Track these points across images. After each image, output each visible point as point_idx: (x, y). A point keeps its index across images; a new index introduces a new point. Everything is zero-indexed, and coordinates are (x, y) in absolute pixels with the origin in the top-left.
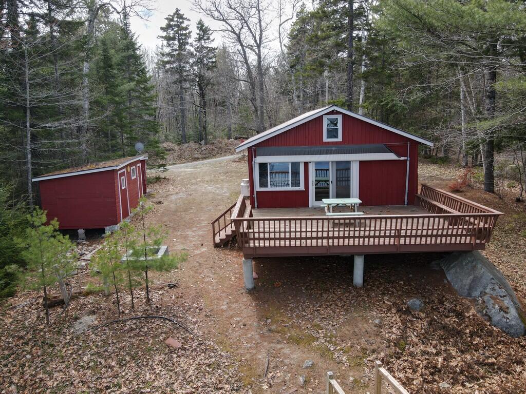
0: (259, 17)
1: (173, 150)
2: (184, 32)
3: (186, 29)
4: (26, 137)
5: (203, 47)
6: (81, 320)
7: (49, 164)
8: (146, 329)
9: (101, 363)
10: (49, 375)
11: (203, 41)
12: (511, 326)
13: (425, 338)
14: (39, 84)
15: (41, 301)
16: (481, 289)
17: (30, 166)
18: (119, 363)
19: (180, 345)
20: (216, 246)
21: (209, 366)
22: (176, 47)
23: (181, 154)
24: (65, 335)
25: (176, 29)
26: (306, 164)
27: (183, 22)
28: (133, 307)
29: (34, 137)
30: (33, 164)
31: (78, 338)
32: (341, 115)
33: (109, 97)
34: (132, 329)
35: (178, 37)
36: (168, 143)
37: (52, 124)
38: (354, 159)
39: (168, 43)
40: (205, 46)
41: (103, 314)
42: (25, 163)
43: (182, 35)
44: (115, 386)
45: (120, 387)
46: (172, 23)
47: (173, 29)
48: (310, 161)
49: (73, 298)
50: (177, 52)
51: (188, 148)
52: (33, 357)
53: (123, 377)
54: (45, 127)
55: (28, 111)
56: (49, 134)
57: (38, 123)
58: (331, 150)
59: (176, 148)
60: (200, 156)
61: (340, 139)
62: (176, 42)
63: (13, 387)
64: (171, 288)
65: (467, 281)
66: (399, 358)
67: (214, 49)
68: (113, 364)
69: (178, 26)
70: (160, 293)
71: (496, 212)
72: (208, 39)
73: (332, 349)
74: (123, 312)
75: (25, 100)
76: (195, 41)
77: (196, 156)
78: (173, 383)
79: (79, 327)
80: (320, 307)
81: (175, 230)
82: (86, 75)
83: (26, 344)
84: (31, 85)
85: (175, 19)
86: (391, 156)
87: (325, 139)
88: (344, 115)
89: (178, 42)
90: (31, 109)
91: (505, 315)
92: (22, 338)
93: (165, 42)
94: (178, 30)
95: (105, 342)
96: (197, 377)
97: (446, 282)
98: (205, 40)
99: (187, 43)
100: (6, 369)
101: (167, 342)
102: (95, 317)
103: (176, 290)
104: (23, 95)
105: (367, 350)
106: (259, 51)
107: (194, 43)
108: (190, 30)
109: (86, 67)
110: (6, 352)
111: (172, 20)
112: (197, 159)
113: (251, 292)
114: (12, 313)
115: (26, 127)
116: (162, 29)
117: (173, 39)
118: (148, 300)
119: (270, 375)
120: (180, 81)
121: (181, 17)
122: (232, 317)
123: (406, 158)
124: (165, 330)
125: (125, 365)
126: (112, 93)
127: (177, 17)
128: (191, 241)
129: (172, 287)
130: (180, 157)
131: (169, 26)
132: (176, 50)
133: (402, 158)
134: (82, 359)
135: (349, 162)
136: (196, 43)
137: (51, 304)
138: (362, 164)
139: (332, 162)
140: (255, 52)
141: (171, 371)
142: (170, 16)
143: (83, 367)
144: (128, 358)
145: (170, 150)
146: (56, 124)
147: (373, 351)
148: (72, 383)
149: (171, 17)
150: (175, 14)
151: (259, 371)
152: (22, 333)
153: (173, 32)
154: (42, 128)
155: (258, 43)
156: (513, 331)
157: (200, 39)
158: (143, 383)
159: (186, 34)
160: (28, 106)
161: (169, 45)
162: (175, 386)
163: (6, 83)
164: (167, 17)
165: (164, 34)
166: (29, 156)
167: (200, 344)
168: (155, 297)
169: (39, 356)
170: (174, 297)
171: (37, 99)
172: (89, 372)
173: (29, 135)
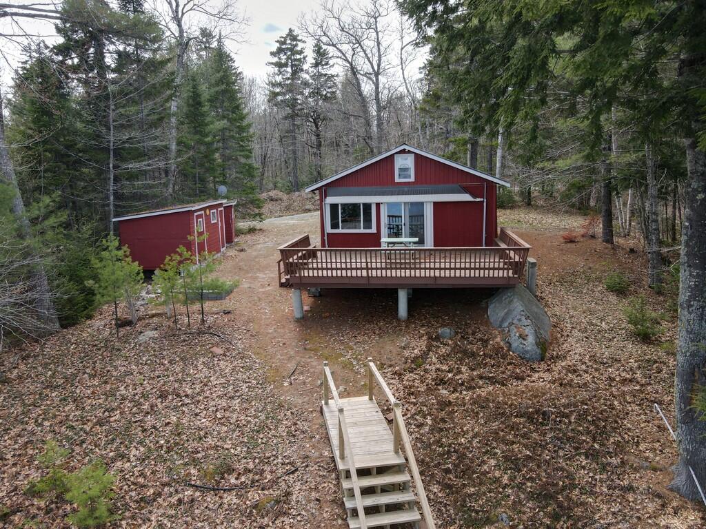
0: (378, 39)
1: (281, 200)
2: (298, 57)
3: (301, 52)
4: (109, 179)
5: (321, 75)
6: (145, 334)
7: (130, 207)
8: (197, 341)
9: (156, 361)
10: (115, 368)
11: (320, 67)
12: (527, 352)
13: (443, 359)
14: (122, 126)
15: (113, 322)
16: (511, 320)
17: (112, 207)
18: (170, 362)
19: (222, 352)
20: (282, 285)
21: (243, 367)
22: (289, 76)
23: (290, 205)
24: (130, 343)
25: (289, 53)
26: (378, 205)
27: (297, 45)
28: (189, 325)
29: (116, 179)
30: (115, 206)
31: (140, 345)
32: (413, 155)
33: (197, 137)
34: (184, 341)
35: (292, 62)
36: (275, 192)
37: (133, 166)
38: (428, 200)
39: (279, 71)
40: (323, 72)
41: (163, 330)
42: (108, 205)
43: (295, 60)
44: (165, 376)
45: (168, 377)
46: (284, 47)
47: (285, 54)
48: (382, 202)
49: (140, 319)
50: (290, 81)
51: (299, 198)
52: (104, 358)
53: (172, 371)
54: (127, 168)
55: (112, 153)
56: (132, 176)
57: (120, 164)
58: (403, 191)
59: (285, 197)
60: (312, 207)
61: (412, 179)
62: (289, 69)
63: (86, 375)
64: (225, 313)
65: (502, 314)
66: (412, 372)
67: (333, 76)
68: (166, 362)
69: (291, 50)
70: (215, 316)
71: (527, 246)
72: (327, 64)
73: (354, 363)
74: (180, 329)
75: (109, 142)
76: (311, 67)
77: (307, 207)
78: (210, 377)
79: (142, 338)
80: (358, 334)
81: (247, 272)
82: (174, 115)
83: (99, 350)
84: (115, 126)
85: (289, 42)
86: (466, 197)
87: (397, 180)
88: (416, 155)
89: (292, 68)
90: (114, 150)
91: (523, 341)
92: (96, 345)
93: (276, 69)
94: (291, 55)
95: (161, 349)
96: (231, 374)
97: (486, 316)
98: (323, 65)
99: (302, 70)
100: (81, 365)
101: (211, 350)
102: (156, 332)
103: (229, 315)
104: (106, 137)
105: (385, 364)
106: (377, 80)
107: (311, 70)
108: (305, 54)
109: (173, 106)
110: (82, 355)
111: (284, 43)
112: (309, 210)
113: (298, 321)
114: (89, 330)
115: (109, 168)
116: (273, 54)
117: (286, 65)
118: (203, 321)
119: (293, 378)
120: (292, 117)
121: (294, 38)
122: (275, 338)
123: (482, 199)
124: (212, 342)
125: (175, 363)
126: (200, 133)
127: (290, 39)
128: (260, 282)
129: (227, 313)
130: (288, 208)
131: (280, 50)
132: (288, 79)
133: (478, 200)
134: (141, 359)
135: (422, 204)
136: (312, 69)
137: (122, 323)
138: (437, 206)
139: (405, 203)
140: (373, 81)
141: (211, 369)
142: (283, 37)
143: (141, 364)
144: (177, 359)
145: (276, 200)
146: (138, 165)
147: (390, 366)
148: (132, 374)
149: (283, 40)
150: (288, 35)
151: (285, 374)
152: (97, 343)
153: (285, 57)
154: (124, 169)
155: (376, 69)
156: (528, 356)
157: (316, 65)
158: (187, 375)
159: (301, 58)
160: (112, 148)
161: (280, 73)
162: (211, 379)
163: (91, 125)
164: (279, 39)
165: (275, 60)
166: (112, 198)
167: (239, 353)
168: (210, 320)
169: (108, 357)
170: (226, 320)
171: (120, 140)
172: (146, 367)
173: (112, 177)
